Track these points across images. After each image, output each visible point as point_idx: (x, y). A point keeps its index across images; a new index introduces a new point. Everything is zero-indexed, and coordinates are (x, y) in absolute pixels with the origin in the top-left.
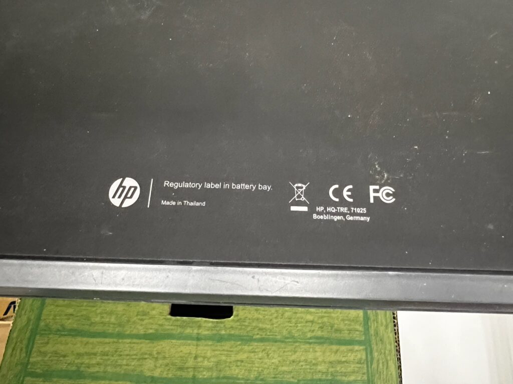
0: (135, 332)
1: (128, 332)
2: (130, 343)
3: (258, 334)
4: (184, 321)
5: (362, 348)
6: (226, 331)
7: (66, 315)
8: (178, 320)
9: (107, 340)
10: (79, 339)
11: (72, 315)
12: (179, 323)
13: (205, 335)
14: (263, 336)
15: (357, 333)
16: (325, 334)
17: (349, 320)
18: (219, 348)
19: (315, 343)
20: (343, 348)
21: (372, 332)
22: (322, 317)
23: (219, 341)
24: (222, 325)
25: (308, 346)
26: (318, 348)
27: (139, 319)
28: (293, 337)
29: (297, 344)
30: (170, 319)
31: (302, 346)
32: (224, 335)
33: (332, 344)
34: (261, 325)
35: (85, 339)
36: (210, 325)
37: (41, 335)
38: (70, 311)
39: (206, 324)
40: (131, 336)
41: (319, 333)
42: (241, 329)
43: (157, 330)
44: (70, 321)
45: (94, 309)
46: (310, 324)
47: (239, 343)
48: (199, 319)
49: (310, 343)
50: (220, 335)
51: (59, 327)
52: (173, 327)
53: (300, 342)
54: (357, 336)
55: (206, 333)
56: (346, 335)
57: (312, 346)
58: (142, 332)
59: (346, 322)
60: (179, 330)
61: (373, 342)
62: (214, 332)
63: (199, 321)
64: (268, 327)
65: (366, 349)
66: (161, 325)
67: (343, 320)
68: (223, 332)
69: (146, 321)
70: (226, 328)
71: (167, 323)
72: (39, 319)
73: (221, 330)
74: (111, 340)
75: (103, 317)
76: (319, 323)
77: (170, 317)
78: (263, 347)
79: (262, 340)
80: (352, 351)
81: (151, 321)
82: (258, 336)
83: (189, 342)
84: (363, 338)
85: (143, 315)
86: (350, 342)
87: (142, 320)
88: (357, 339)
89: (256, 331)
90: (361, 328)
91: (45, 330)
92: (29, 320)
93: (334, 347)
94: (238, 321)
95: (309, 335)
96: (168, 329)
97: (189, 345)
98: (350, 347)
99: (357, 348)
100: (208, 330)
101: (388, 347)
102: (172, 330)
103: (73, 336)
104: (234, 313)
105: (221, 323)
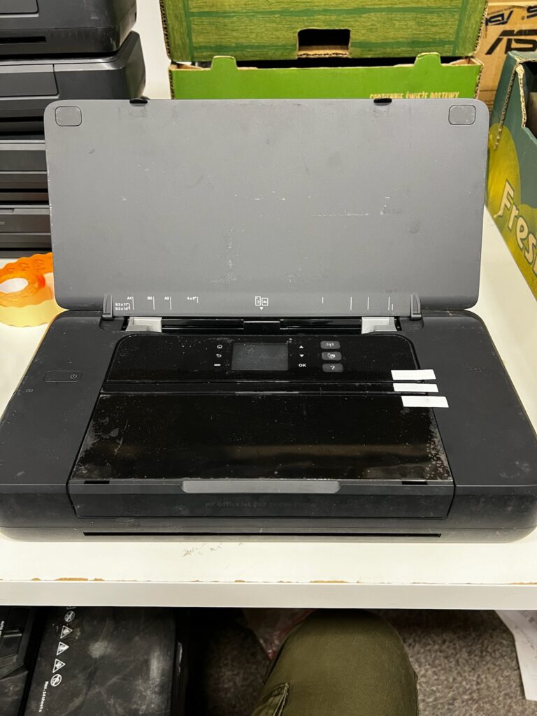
0: (378, 14)
1: (384, 13)
2: (381, 4)
3: (276, 18)
4: (337, 26)
5: (192, 10)
6: (303, 19)
7: (437, 26)
8: (343, 26)
9: (401, 6)
10: (425, 6)
11: (433, 26)
12: (342, 24)
13: (320, 14)
14: (272, 16)
15: (196, 23)
16: (221, 20)
17: (203, 33)
18: (308, 4)
19: (229, 13)
20: (207, 10)
21: (184, 24)
22: (225, 35)
23: (309, 10)
24: (306, 24)
25: (235, 10)
26: (227, 9)
27: (375, 25)
28: (248, 17)
29: (244, 11)
30: (349, 27)
31: (240, 9)
32: (304, 16)
33: (217, 12)
34: (275, 25)
35: (420, 5)
36: (316, 24)
37: (457, 7)
38: (434, 29)
39: (319, 24)
40: (381, 10)
41: (227, 21)
42: (291, 21)
43: (360, 17)
44: (434, 20)
45: (414, 32)
46: (235, 28)
47: (292, 9)
48: (325, 28)
49: (234, 12)
50: (307, 16)
51: (442, 15)
52: (347, 20)
53: (242, 13)
54: (196, 20)
55: (319, 17)
56: (205, 20)
57: (232, 10)
58: (372, 14)
59: (205, 31)
60: (341, 18)
61: (183, 16)
62: (312, 18)
63: (325, 26)
64: (269, 25)
65: (189, 9)
66: (356, 21)
67: (208, 33)
68: (305, 18)
69: (369, 24)
70: (303, 21)
71: (352, 23)
72: (461, 21)
73: (307, 20)
74: (397, 6)
75: (406, 25)
76: (228, 29)
77: (350, 29)
78: (271, 7)
79: (273, 13)
80: (200, 7)
81: (366, 24)
82: (276, 16)
83: (332, 8)
84: (191, 18)
85: (372, 29)
86: (201, 14)
87: (372, 25)
88: (196, 18)
89: (278, 20)
90: (193, 26)
91: (455, 12)
92: (469, 19)
93: (214, 9)
94: (293, 28)
95: (235, 19)
96: (351, 18)
97: (332, 5)
98: (202, 10)
99: (195, 10)
100: (317, 19)
101: (171, 12)
102: (347, 18)
103: (429, 8)
104: (296, 35)
105: (307, 26)
